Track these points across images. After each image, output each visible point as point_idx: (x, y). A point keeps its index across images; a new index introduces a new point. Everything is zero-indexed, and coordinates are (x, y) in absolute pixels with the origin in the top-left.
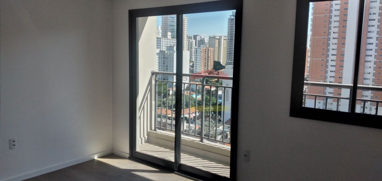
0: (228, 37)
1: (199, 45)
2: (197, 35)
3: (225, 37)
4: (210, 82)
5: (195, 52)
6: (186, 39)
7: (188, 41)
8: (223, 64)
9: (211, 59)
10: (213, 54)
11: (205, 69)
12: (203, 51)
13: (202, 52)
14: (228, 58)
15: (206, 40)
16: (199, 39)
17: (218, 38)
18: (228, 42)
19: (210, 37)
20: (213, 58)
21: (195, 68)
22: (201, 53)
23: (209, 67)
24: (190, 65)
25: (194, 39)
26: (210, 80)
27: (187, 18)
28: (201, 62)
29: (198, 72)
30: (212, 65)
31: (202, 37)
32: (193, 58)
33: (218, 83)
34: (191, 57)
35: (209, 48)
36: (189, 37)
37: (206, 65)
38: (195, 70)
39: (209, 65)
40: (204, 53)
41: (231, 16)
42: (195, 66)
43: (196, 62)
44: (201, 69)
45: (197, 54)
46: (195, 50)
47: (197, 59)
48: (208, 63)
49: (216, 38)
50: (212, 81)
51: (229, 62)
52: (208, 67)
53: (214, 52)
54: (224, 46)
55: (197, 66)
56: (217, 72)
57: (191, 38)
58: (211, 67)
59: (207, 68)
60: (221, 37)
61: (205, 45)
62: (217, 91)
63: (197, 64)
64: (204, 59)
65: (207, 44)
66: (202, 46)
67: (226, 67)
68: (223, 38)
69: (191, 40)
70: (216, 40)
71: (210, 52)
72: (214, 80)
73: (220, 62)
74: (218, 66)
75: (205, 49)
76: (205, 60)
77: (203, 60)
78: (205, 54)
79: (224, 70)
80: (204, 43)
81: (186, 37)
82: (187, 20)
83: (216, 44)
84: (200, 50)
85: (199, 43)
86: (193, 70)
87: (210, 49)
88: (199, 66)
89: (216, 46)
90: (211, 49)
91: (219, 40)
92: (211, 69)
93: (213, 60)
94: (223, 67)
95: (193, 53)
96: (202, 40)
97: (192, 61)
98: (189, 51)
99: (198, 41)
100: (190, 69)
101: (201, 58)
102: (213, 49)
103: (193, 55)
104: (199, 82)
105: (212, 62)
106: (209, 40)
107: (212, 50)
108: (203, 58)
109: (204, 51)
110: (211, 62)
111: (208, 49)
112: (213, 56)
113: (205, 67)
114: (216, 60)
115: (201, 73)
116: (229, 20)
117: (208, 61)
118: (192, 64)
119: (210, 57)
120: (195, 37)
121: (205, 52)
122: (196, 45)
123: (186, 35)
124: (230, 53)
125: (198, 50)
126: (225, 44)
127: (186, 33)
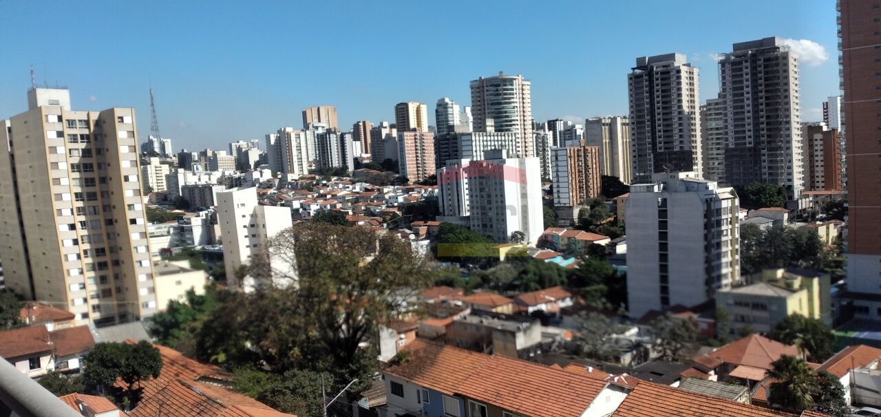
0: (633, 118)
1: (563, 141)
2: (557, 120)
3: (625, 117)
4: (597, 226)
5: (554, 158)
6: (531, 131)
7: (535, 135)
8: (625, 181)
9: (595, 172)
10: (597, 159)
11: (580, 197)
12: (572, 155)
13: (570, 157)
14: (635, 168)
15: (580, 131)
16: (562, 128)
17: (608, 121)
18: (633, 129)
19: (587, 121)
20: (598, 170)
21: (555, 195)
22: (569, 159)
23: (592, 191)
24: (544, 190)
25: (550, 129)
26: (595, 222)
27: (529, 83)
28: (570, 182)
29: (565, 204)
30: (599, 185)
31: (570, 123)
32: (551, 173)
33: (616, 226)
34: (545, 170)
35: (587, 148)
36: (538, 125)
37: (584, 186)
38: (556, 201)
39: (591, 186)
40: (576, 160)
41: (633, 69)
42: (555, 190)
43: (558, 181)
44: (571, 198)
45: (560, 163)
46: (554, 153)
47: (560, 174)
48: (587, 181)
49: (603, 121)
50: (601, 224)
51: (639, 176)
52: (587, 192)
53: (601, 154)
54: (625, 140)
55: (561, 190)
56: (611, 202)
57: (543, 128)
58: (596, 190)
59: (586, 193)
60: (614, 120)
61: (576, 142)
62: (613, 246)
63: (561, 185)
64: (577, 174)
65: (582, 137)
66: (568, 143)
67: (632, 189)
68: (619, 121)
69: (542, 132)
70: (603, 127)
71: (590, 155)
72: (604, 222)
73: (618, 178)
74: (611, 187)
75: (578, 150)
76: (579, 176)
77: (574, 176)
78: (578, 160)
79: (626, 195)
80: (574, 137)
81: (531, 127)
82: (528, 87)
83: (604, 136)
84: (564, 152)
85: (563, 138)
86: (553, 200)
87: (589, 148)
88: (567, 190)
89: (604, 141)
90: (593, 149)
91: (612, 126)
92: (596, 195)
93: (598, 175)
94: (625, 189)
95: (550, 161)
96: (569, 130)
97: (549, 178)
98: (539, 158)
99: (560, 132)
100: (543, 198)
101: (570, 171)
102: (597, 149)
103: (550, 165)
104: (567, 226)
105: (598, 180)
106: (587, 129)
107: (594, 151)
108: (573, 171)
109: (576, 155)
110: (595, 180)
111: (585, 150)
112: (598, 164)
113: (580, 192)
114: (608, 172)
115: (571, 205)
116: (631, 79)
117: (587, 176)
118: (549, 185)
119: (590, 166)
120: (552, 125)
121: (578, 156)
122: (555, 143)
123: (530, 122)
124: (640, 156)
125: (559, 153)
126: (627, 135)
127: (530, 118)
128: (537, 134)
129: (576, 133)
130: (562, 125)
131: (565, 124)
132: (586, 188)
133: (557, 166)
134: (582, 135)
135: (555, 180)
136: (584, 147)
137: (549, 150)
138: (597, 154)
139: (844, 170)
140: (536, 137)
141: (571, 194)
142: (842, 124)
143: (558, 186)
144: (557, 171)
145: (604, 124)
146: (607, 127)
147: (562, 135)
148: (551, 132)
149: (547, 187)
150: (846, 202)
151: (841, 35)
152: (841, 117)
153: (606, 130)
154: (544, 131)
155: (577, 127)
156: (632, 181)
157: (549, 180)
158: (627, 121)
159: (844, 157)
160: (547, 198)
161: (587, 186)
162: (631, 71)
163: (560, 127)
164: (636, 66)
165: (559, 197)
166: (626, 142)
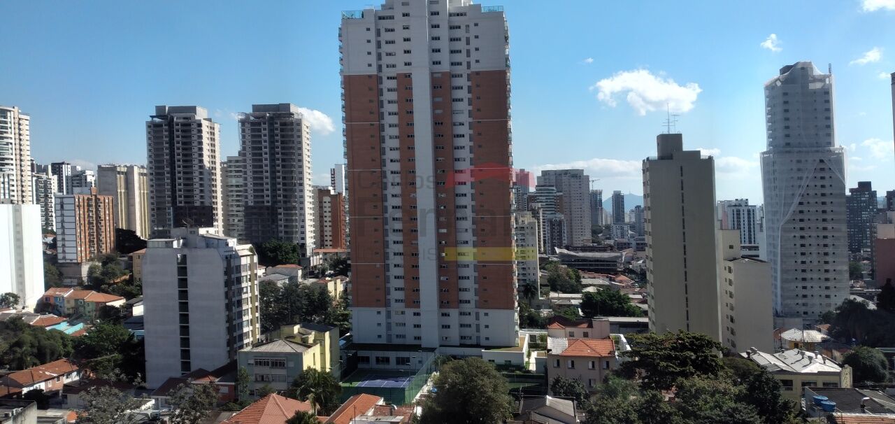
0: (151, 168)
1: (70, 187)
2: (63, 163)
3: (143, 167)
4: (110, 285)
5: (59, 207)
6: (30, 173)
7: (34, 179)
8: (142, 236)
9: (108, 224)
10: (111, 210)
11: (90, 252)
12: (82, 204)
13: (79, 206)
14: (153, 221)
15: (91, 177)
16: (70, 173)
17: (125, 170)
18: (152, 180)
19: (99, 167)
20: (111, 221)
21: (60, 250)
22: (77, 209)
23: (104, 246)
24: (45, 244)
25: (54, 173)
26: (107, 281)
27: (28, 118)
28: (78, 234)
29: (71, 260)
30: (112, 239)
31: (79, 168)
32: (54, 223)
33: (132, 285)
34: (47, 219)
35: (98, 197)
36: (39, 167)
37: (95, 239)
38: (60, 256)
39: (104, 240)
40: (86, 210)
41: (152, 117)
42: (59, 244)
43: (63, 233)
44: (79, 253)
45: (66, 213)
46: (59, 201)
47: (66, 225)
48: (99, 235)
49: (118, 169)
50: (115, 283)
51: (158, 231)
52: (99, 246)
53: (115, 205)
54: (142, 192)
55: (67, 244)
56: (126, 259)
57: (45, 170)
58: (108, 245)
59: (98, 248)
60: (131, 169)
61: (86, 189)
62: (129, 307)
63: (67, 238)
64: (87, 226)
65: (93, 185)
66: (76, 190)
67: (150, 245)
68: (136, 171)
69: (44, 176)
70: (118, 176)
71: (102, 205)
72: (119, 280)
73: (135, 232)
74: (127, 241)
75: (88, 199)
76: (89, 228)
77: (83, 228)
78: (88, 210)
79: (143, 251)
80: (84, 185)
81: (29, 168)
82: (27, 122)
83: (119, 186)
84: (71, 201)
85: (70, 184)
86: (56, 255)
87: (102, 198)
88: (74, 244)
89: (119, 191)
90: (108, 199)
91: (128, 174)
92: (108, 250)
93: (112, 227)
94: (142, 244)
95: (53, 210)
96: (77, 176)
97: (52, 230)
98: (39, 206)
99: (67, 177)
100: (44, 253)
101: (78, 222)
102: (111, 199)
103: (54, 215)
104: (74, 286)
105: (112, 233)
106: (99, 177)
107: (107, 201)
108: (82, 222)
109: (86, 204)
110: (108, 233)
111: (97, 200)
112: (111, 216)
113: (90, 246)
114: (123, 225)
115: (79, 261)
116: (149, 127)
117: (98, 229)
118: (52, 238)
119: (103, 218)
120: (57, 168)
121: (89, 206)
122: (60, 189)
123: (29, 163)
124: (158, 209)
125: (65, 201)
126: (145, 186)
127: (29, 158)
128: (38, 177)
129: (86, 180)
130: (70, 170)
131: (74, 168)
132: (97, 241)
133: (62, 215)
134: (93, 182)
135: (60, 232)
136: (96, 196)
137: (53, 198)
138: (111, 205)
139: (347, 230)
140: (36, 181)
141: (79, 249)
142: (346, 189)
143: (63, 239)
144: (63, 222)
145: (119, 173)
146: (122, 176)
147: (69, 181)
148: (56, 177)
149: (50, 240)
150: (349, 259)
151: (344, 110)
152: (346, 183)
153: (121, 180)
154: (47, 174)
155: (88, 173)
156: (149, 235)
157: (52, 232)
158: (145, 171)
159: (348, 218)
160: (49, 252)
161: (99, 240)
162: (150, 119)
163: (67, 171)
164: (154, 114)
165: (64, 252)
166: (144, 193)
